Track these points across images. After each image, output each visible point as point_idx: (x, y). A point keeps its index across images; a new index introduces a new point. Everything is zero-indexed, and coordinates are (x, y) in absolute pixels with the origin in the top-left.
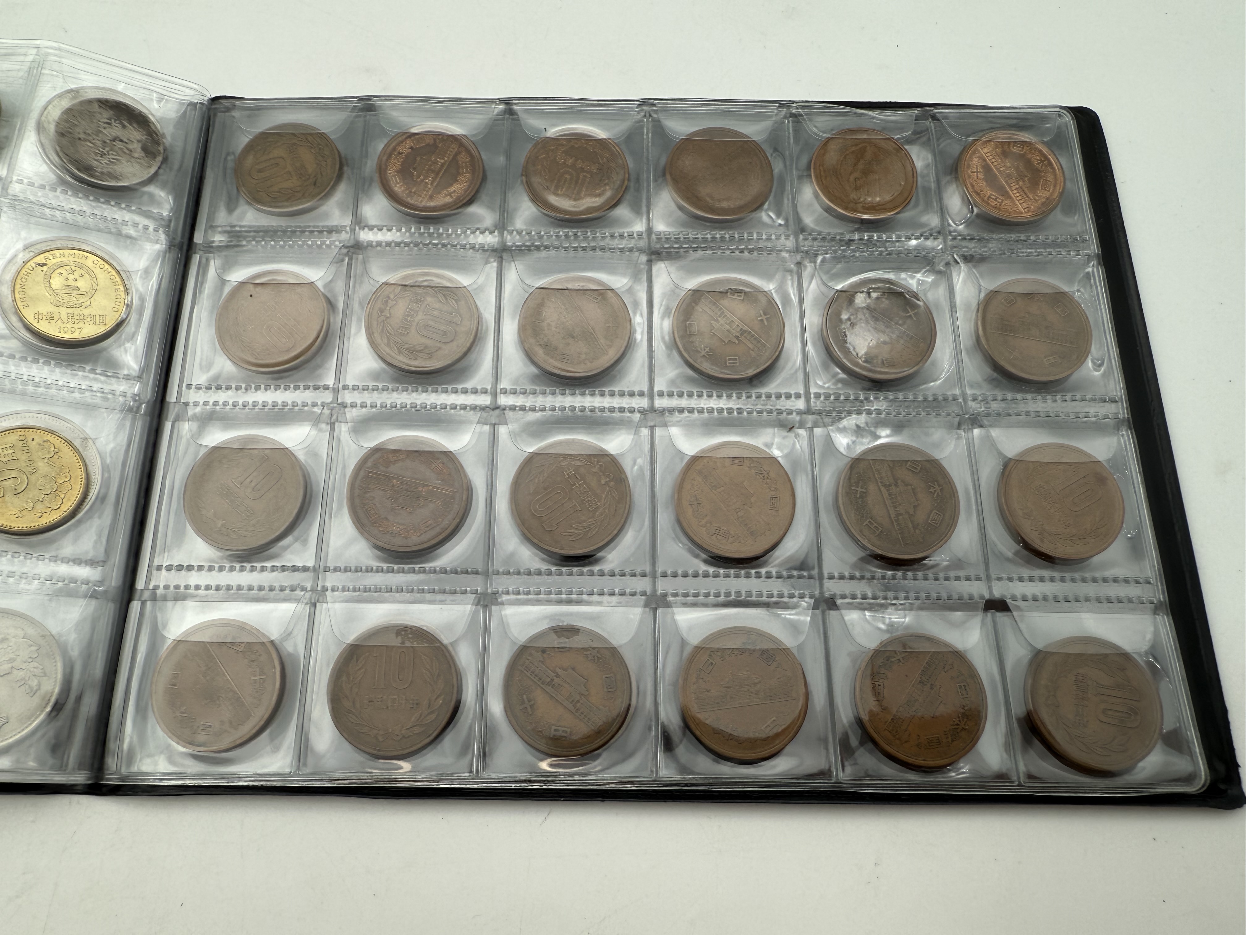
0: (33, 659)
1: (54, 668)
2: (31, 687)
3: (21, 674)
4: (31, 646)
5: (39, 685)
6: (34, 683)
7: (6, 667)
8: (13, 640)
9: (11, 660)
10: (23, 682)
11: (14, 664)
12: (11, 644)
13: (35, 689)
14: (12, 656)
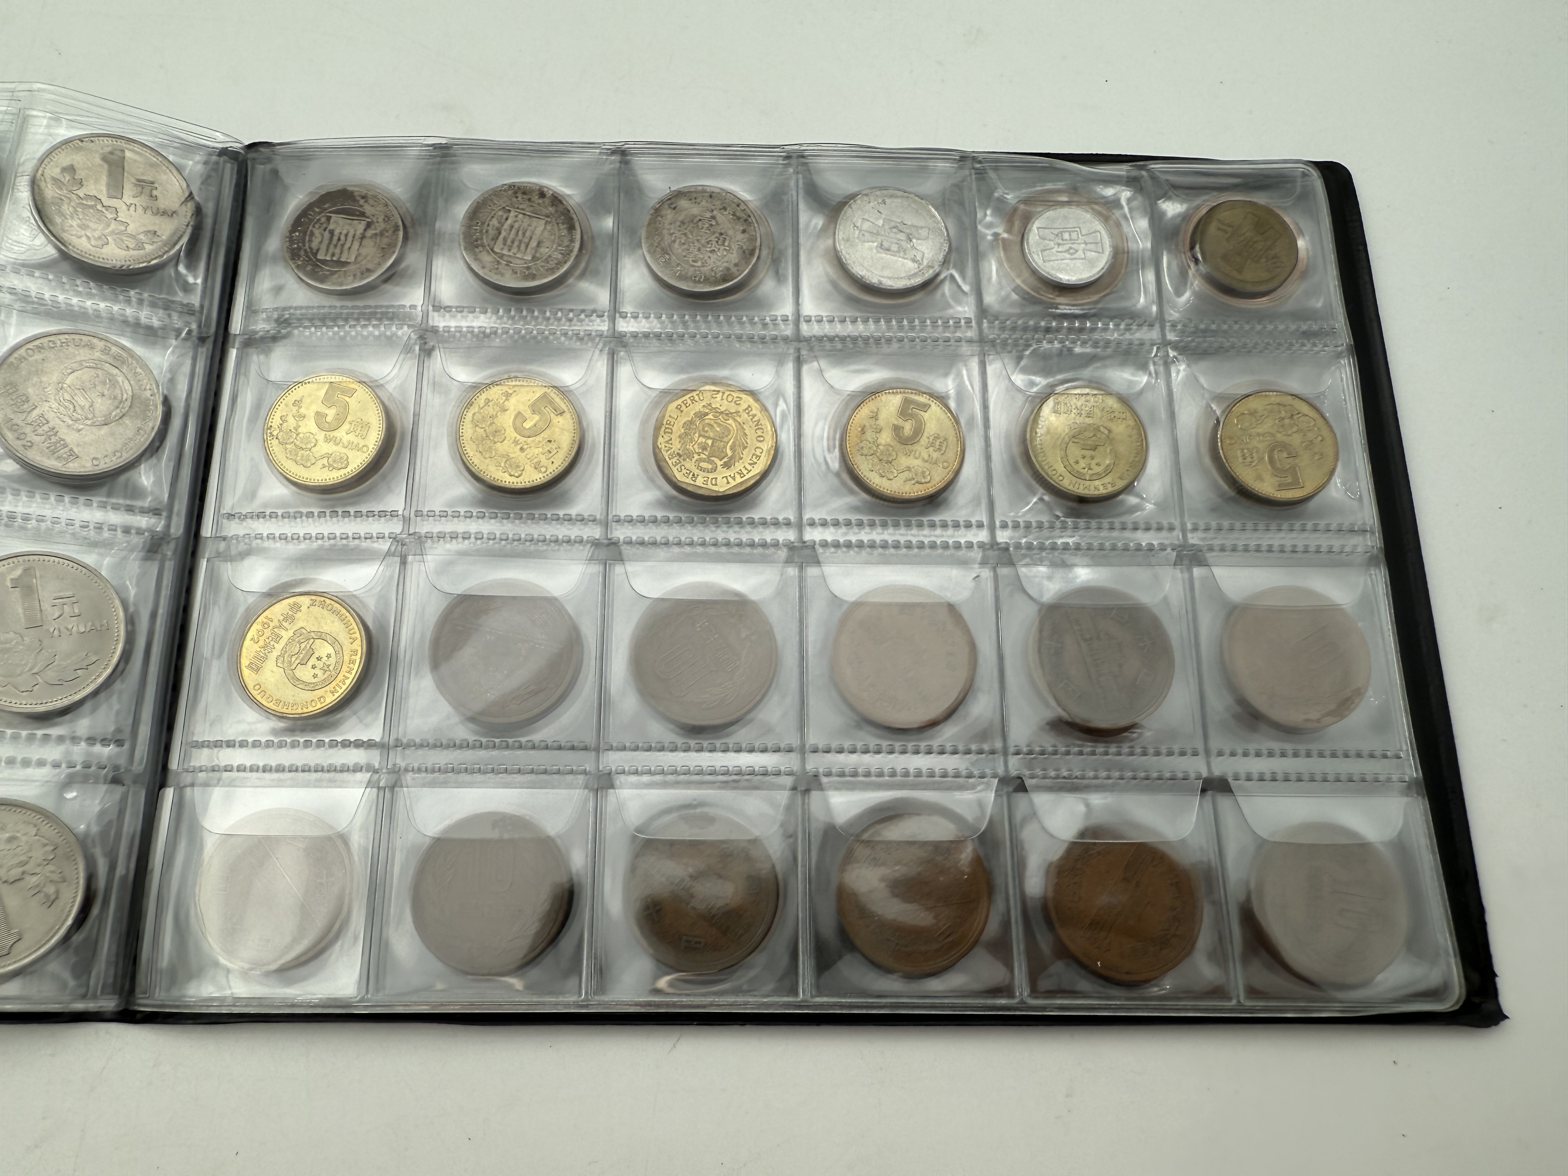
0: (48, 862)
1: (76, 872)
2: (47, 896)
3: (34, 880)
4: (45, 845)
5: (57, 892)
6: (51, 889)
7: (16, 872)
8: (24, 838)
9: (23, 864)
10: (37, 890)
11: (26, 868)
12: (21, 844)
13: (53, 897)
14: (23, 858)
